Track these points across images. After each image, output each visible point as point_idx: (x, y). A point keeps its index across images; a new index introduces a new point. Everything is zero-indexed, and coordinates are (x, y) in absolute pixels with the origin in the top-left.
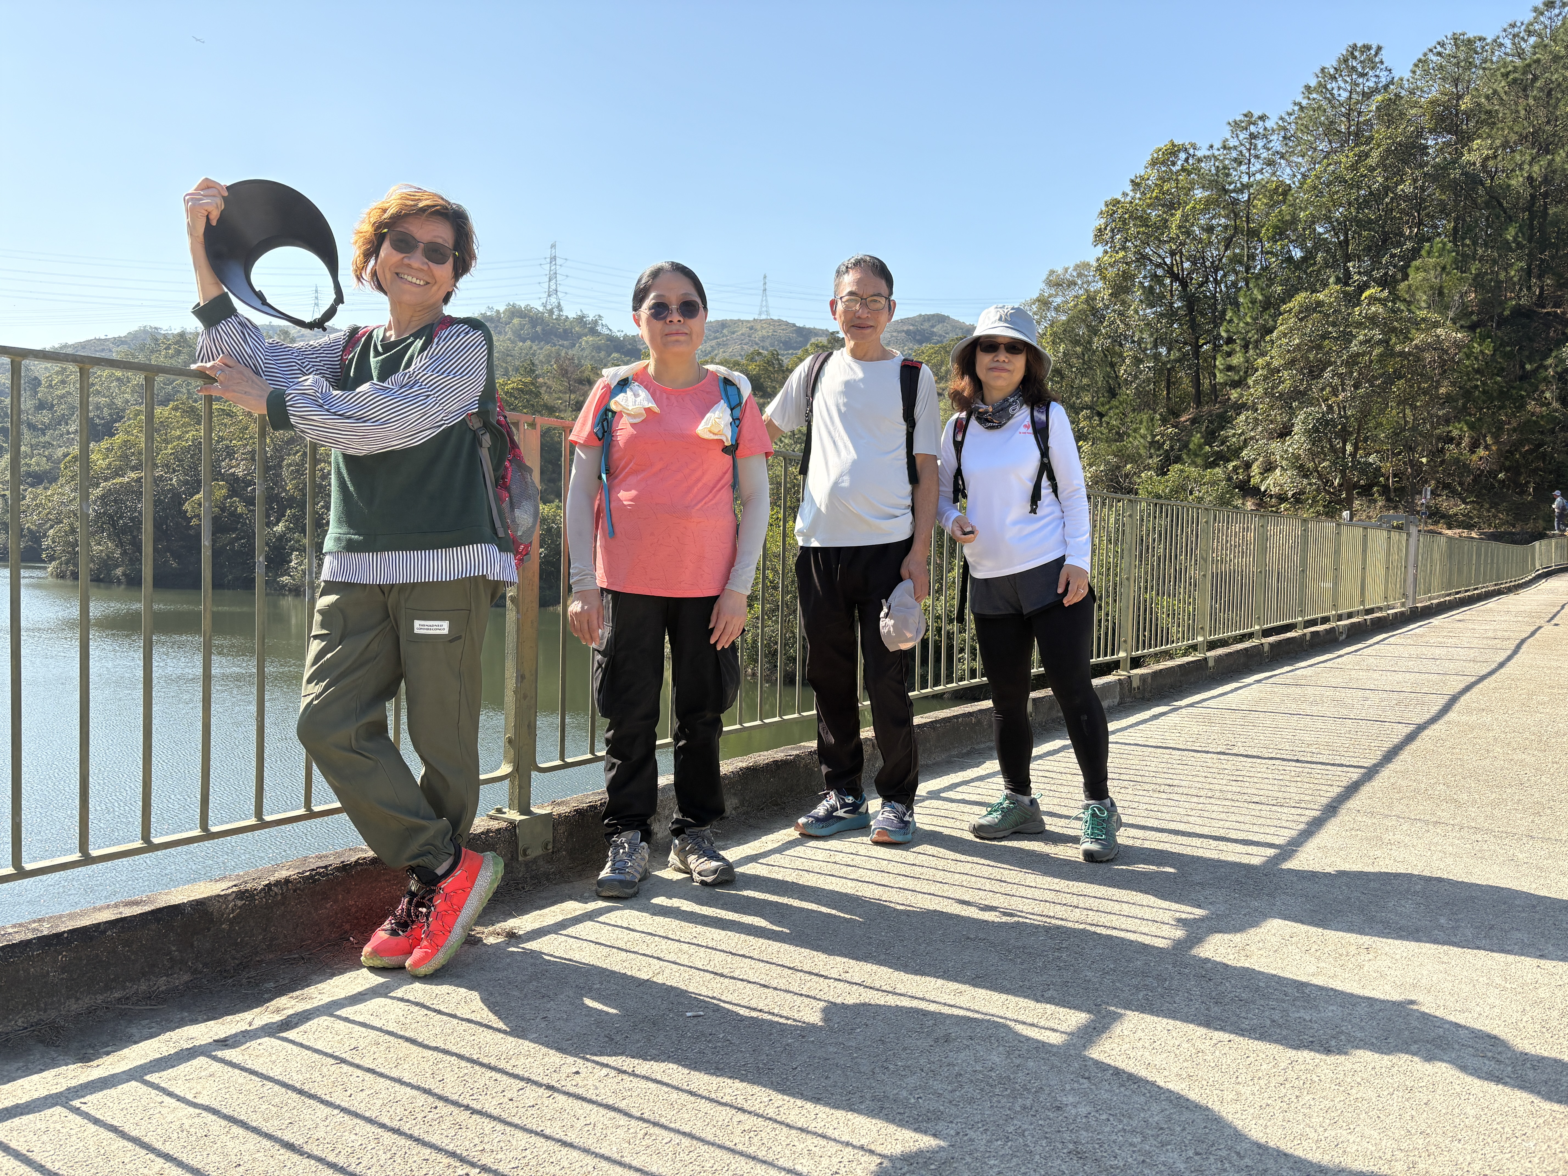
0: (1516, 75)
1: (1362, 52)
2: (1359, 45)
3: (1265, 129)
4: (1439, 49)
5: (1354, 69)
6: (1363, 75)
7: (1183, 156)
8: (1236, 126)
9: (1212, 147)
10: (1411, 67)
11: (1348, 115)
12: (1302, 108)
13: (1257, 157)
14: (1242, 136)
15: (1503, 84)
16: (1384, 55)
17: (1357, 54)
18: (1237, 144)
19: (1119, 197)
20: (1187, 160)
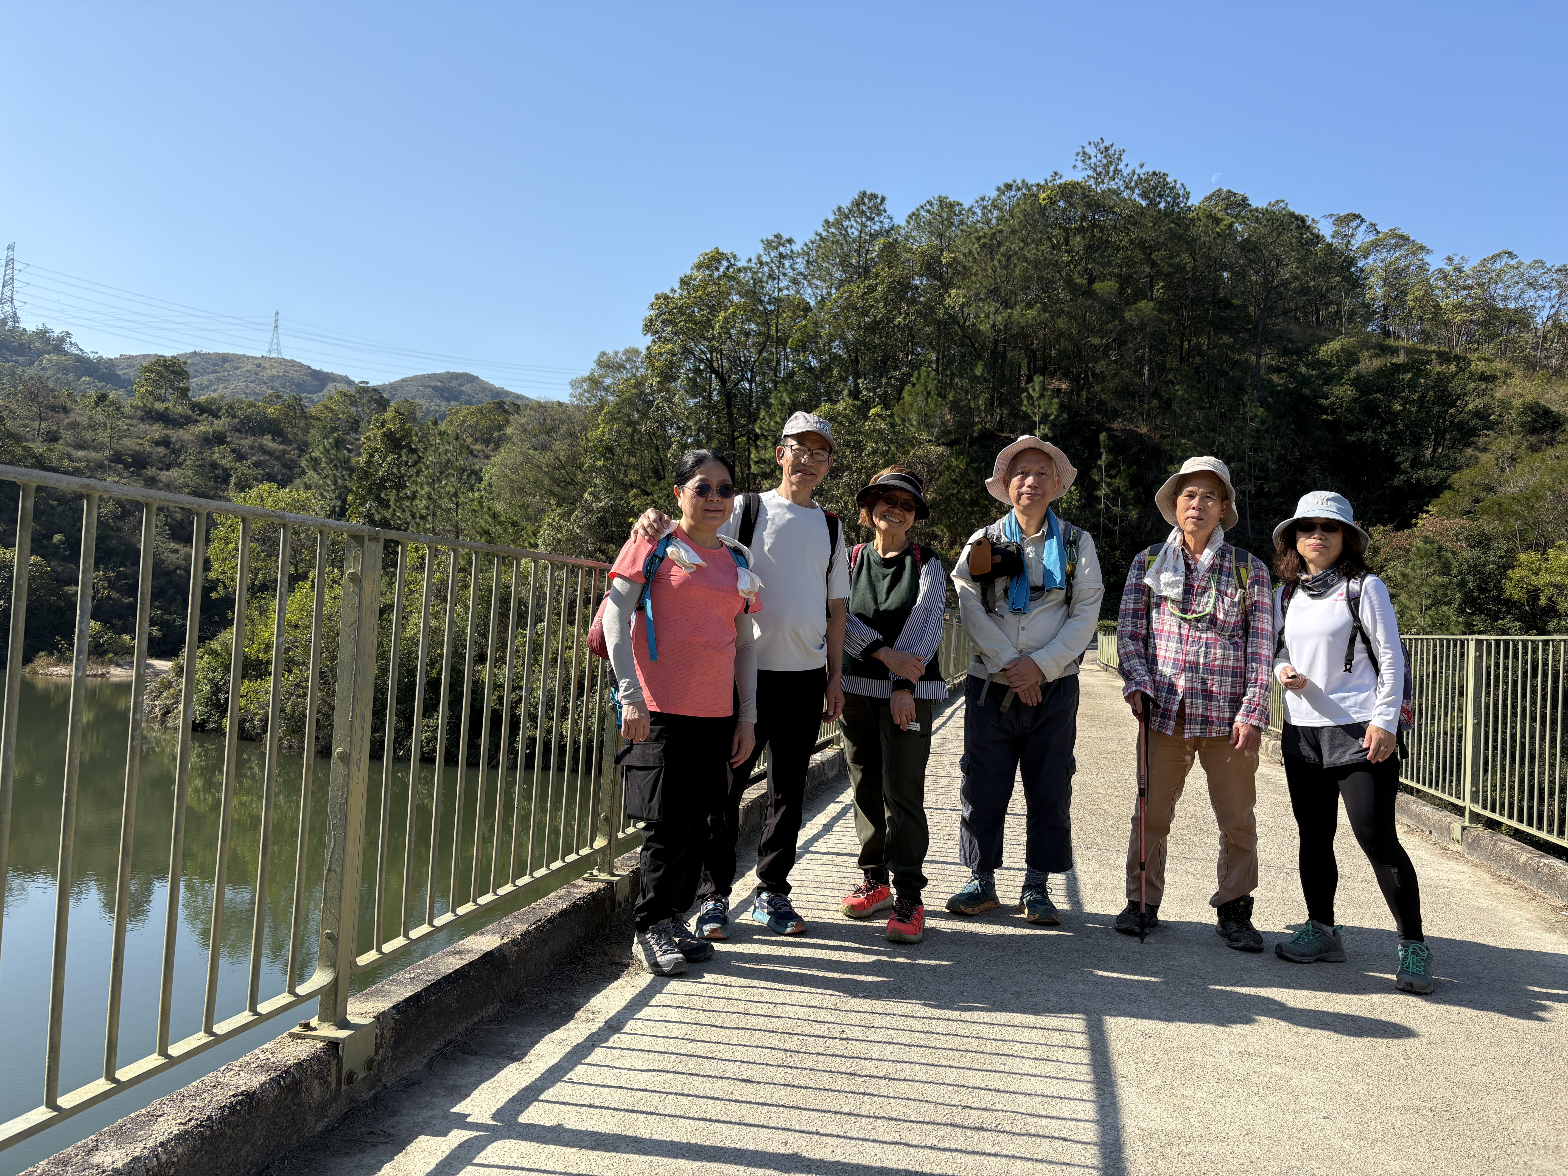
0: (985, 240)
1: (870, 200)
2: (868, 193)
3: (792, 251)
4: (928, 207)
5: (863, 212)
6: (870, 219)
7: (725, 264)
8: (769, 245)
9: (750, 260)
10: (906, 217)
11: (858, 251)
12: (822, 239)
13: (785, 275)
14: (773, 254)
15: (976, 246)
16: (887, 205)
17: (866, 200)
18: (768, 260)
19: (667, 291)
20: (728, 268)
